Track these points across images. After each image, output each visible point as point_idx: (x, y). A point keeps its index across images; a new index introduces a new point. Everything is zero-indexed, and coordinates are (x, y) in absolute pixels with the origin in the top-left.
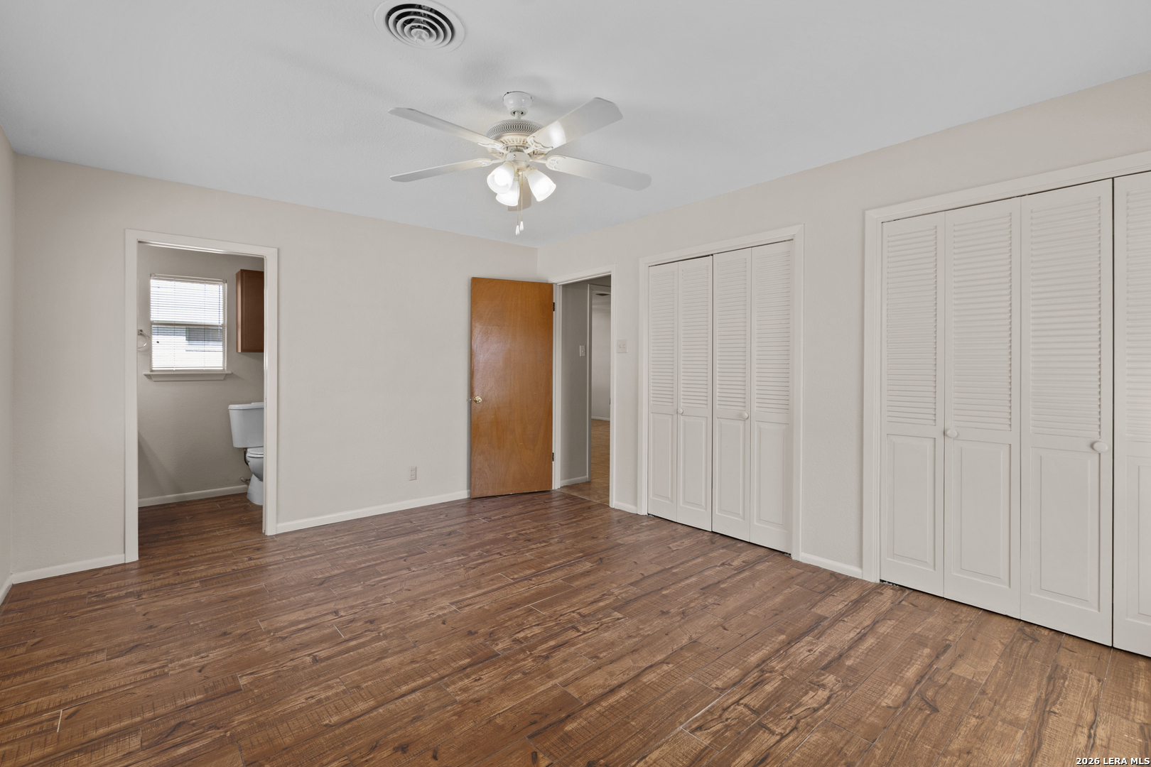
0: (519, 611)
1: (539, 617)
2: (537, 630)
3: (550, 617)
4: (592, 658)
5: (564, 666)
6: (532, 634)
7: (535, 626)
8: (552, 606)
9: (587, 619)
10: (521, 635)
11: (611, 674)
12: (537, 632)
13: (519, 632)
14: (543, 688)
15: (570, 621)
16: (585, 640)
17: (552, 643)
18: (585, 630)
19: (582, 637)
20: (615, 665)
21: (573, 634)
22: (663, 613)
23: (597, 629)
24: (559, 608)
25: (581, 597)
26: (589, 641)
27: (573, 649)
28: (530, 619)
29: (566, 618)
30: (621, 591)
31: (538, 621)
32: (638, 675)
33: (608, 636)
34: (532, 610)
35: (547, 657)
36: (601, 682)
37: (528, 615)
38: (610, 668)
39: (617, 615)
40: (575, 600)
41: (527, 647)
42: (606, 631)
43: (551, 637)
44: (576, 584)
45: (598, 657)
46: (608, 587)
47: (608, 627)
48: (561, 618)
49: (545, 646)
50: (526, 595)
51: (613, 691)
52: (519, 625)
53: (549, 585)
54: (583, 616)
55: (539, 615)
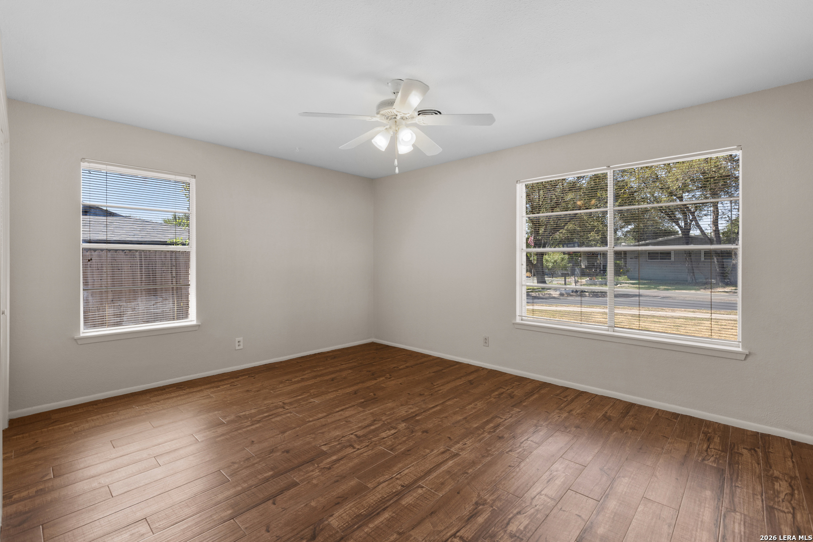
0: (401, 449)
1: (384, 444)
2: (384, 435)
3: (375, 444)
4: (350, 421)
5: (365, 417)
6: (386, 432)
7: (386, 438)
8: (375, 454)
9: (348, 444)
10: (393, 431)
11: (341, 415)
12: (383, 433)
13: (395, 433)
14: (375, 409)
15: (361, 442)
16: (353, 430)
17: (372, 427)
18: (351, 436)
19: (353, 432)
20: (338, 419)
21: (359, 433)
22: (288, 452)
23: (343, 437)
24: (370, 452)
25: (351, 464)
26: (349, 429)
27: (360, 425)
28: (390, 442)
29: (364, 444)
30: (312, 473)
31: (384, 441)
32: (327, 416)
33: (338, 433)
34: (391, 450)
35: (375, 421)
36: (347, 412)
37: (393, 445)
38: (341, 418)
39: (324, 448)
40: (356, 461)
41: (388, 426)
42: (338, 436)
43: (374, 431)
44: (353, 482)
45: (346, 421)
46: (322, 478)
47: (335, 438)
48: (368, 444)
49: (377, 426)
50: (400, 465)
51: (342, 410)
52: (396, 438)
53: (382, 479)
54: (352, 446)
55: (384, 446)
